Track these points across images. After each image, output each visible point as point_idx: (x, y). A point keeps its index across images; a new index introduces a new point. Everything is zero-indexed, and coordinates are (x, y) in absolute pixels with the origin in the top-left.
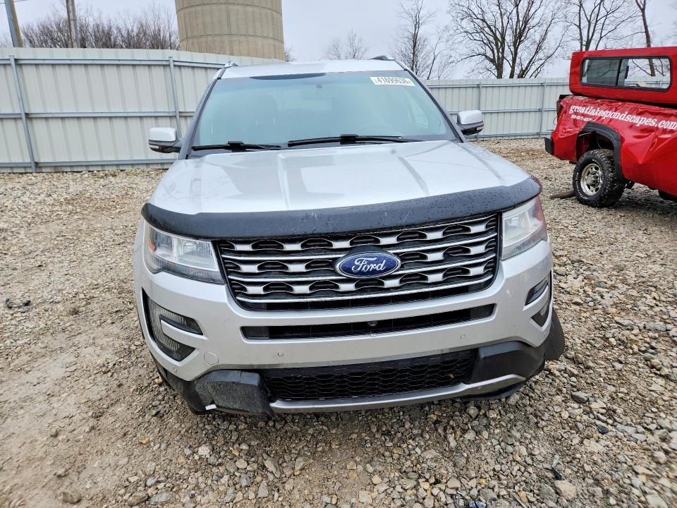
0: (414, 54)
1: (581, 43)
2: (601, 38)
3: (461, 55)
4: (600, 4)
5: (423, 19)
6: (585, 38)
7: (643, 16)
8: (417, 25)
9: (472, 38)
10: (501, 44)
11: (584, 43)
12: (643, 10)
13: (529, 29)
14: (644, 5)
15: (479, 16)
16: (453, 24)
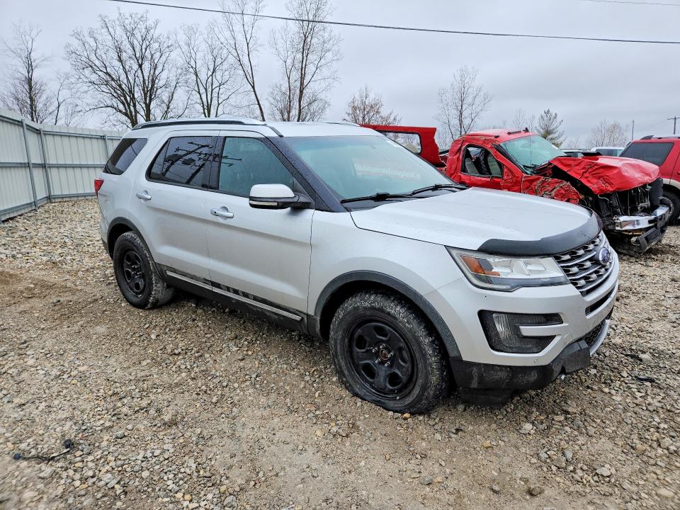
0: (31, 98)
1: (203, 106)
2: (219, 104)
3: (88, 104)
4: (212, 75)
5: (37, 62)
6: (205, 104)
7: (254, 91)
8: (30, 68)
9: (99, 89)
10: (131, 99)
11: (205, 107)
12: (253, 87)
13: (157, 89)
14: (253, 83)
15: (102, 69)
16: (74, 72)
